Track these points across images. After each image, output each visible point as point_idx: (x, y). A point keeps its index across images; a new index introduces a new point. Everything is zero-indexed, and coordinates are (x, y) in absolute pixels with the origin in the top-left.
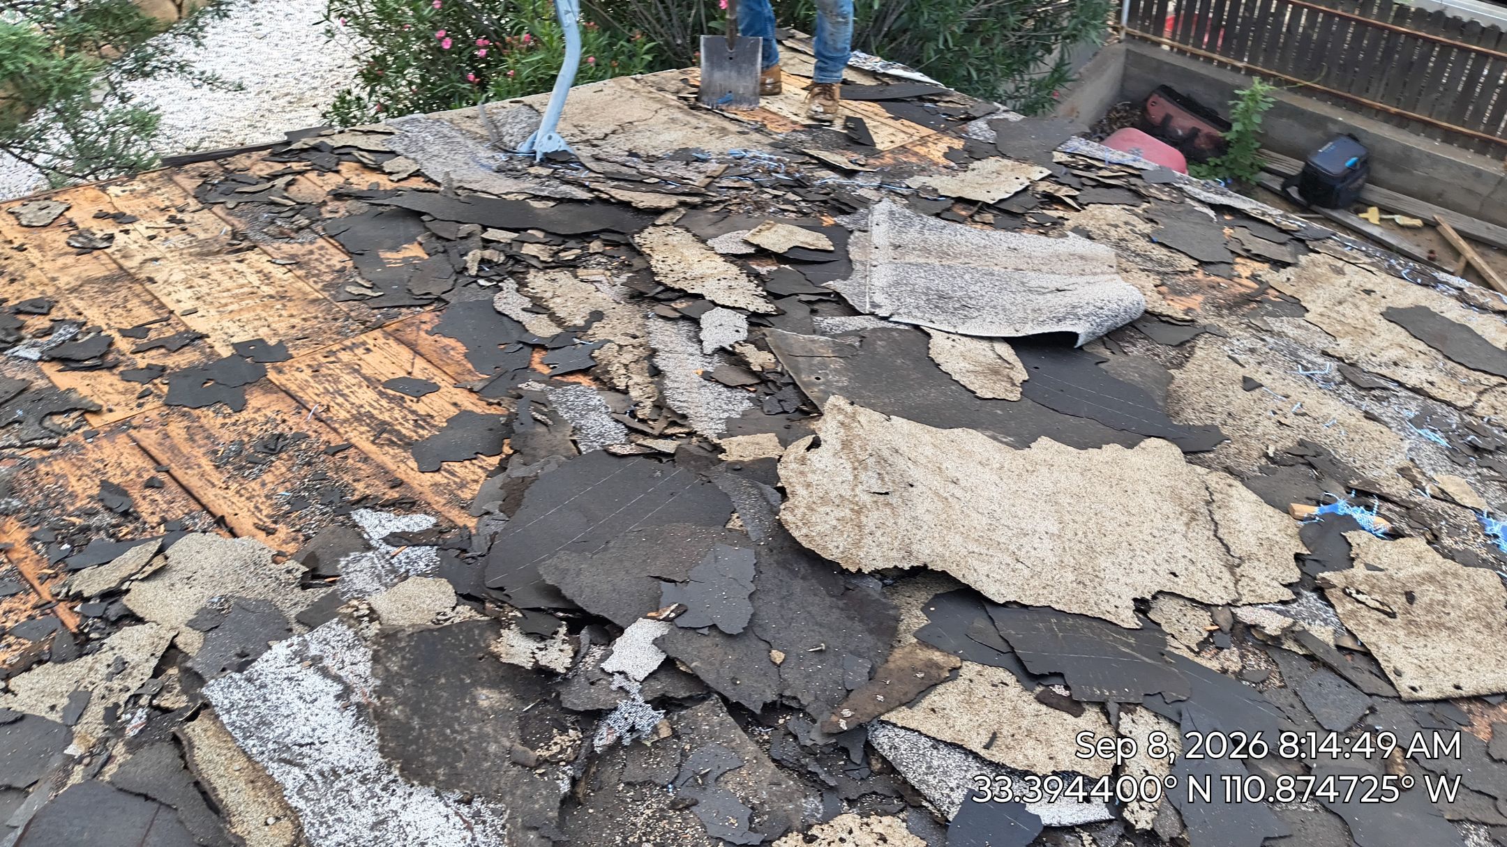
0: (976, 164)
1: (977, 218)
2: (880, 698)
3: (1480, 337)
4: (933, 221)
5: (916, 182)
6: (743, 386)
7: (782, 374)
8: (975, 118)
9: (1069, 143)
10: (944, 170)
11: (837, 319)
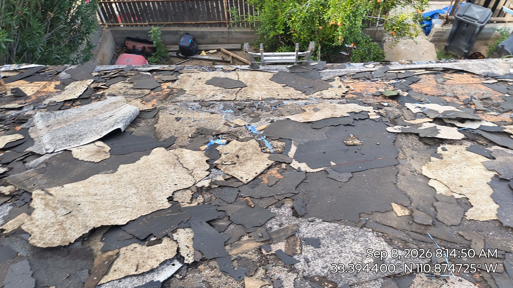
0: (67, 87)
1: (74, 105)
2: (95, 278)
3: (231, 79)
4: (58, 112)
5: (47, 102)
6: (5, 202)
7: (19, 190)
8: (60, 72)
9: (96, 68)
10: (57, 93)
11: (35, 161)
